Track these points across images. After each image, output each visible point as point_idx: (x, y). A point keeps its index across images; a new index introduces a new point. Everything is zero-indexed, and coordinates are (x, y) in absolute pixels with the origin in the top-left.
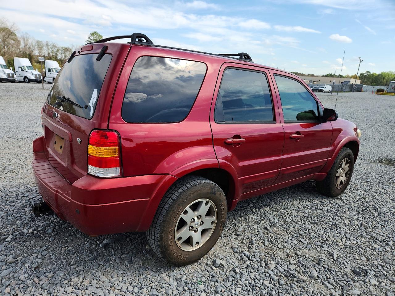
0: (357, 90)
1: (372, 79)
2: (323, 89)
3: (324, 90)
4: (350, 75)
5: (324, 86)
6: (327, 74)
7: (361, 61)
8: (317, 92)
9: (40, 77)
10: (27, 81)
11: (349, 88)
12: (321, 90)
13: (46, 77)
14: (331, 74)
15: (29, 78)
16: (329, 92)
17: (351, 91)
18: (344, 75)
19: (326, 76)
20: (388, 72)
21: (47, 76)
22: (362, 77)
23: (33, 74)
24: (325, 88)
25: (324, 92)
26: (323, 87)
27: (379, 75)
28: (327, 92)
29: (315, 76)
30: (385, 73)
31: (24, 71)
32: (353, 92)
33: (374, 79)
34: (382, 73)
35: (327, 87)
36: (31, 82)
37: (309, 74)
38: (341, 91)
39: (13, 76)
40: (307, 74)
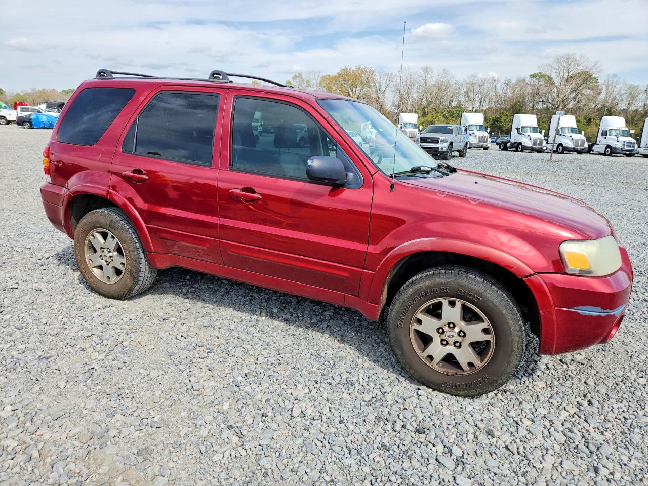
9: (583, 144)
10: (561, 150)
13: (596, 144)
15: (564, 145)
21: (598, 142)
23: (572, 140)
31: (561, 135)
36: (567, 152)
39: (541, 143)
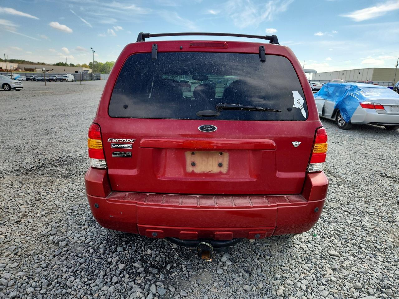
0: (97, 79)
1: (100, 68)
2: (67, 78)
3: (67, 80)
4: (81, 64)
5: (66, 75)
6: (59, 63)
7: (94, 52)
8: (61, 81)
11: (90, 77)
12: (64, 79)
14: (62, 63)
16: (72, 81)
17: (92, 80)
18: (75, 65)
19: (58, 64)
20: (111, 61)
22: (91, 66)
24: (68, 77)
25: (68, 81)
26: (66, 77)
27: (105, 64)
28: (70, 81)
29: (46, 65)
30: (109, 62)
32: (94, 80)
33: (102, 68)
34: (107, 62)
35: (69, 76)
37: (39, 63)
38: (83, 80)
40: (36, 63)
